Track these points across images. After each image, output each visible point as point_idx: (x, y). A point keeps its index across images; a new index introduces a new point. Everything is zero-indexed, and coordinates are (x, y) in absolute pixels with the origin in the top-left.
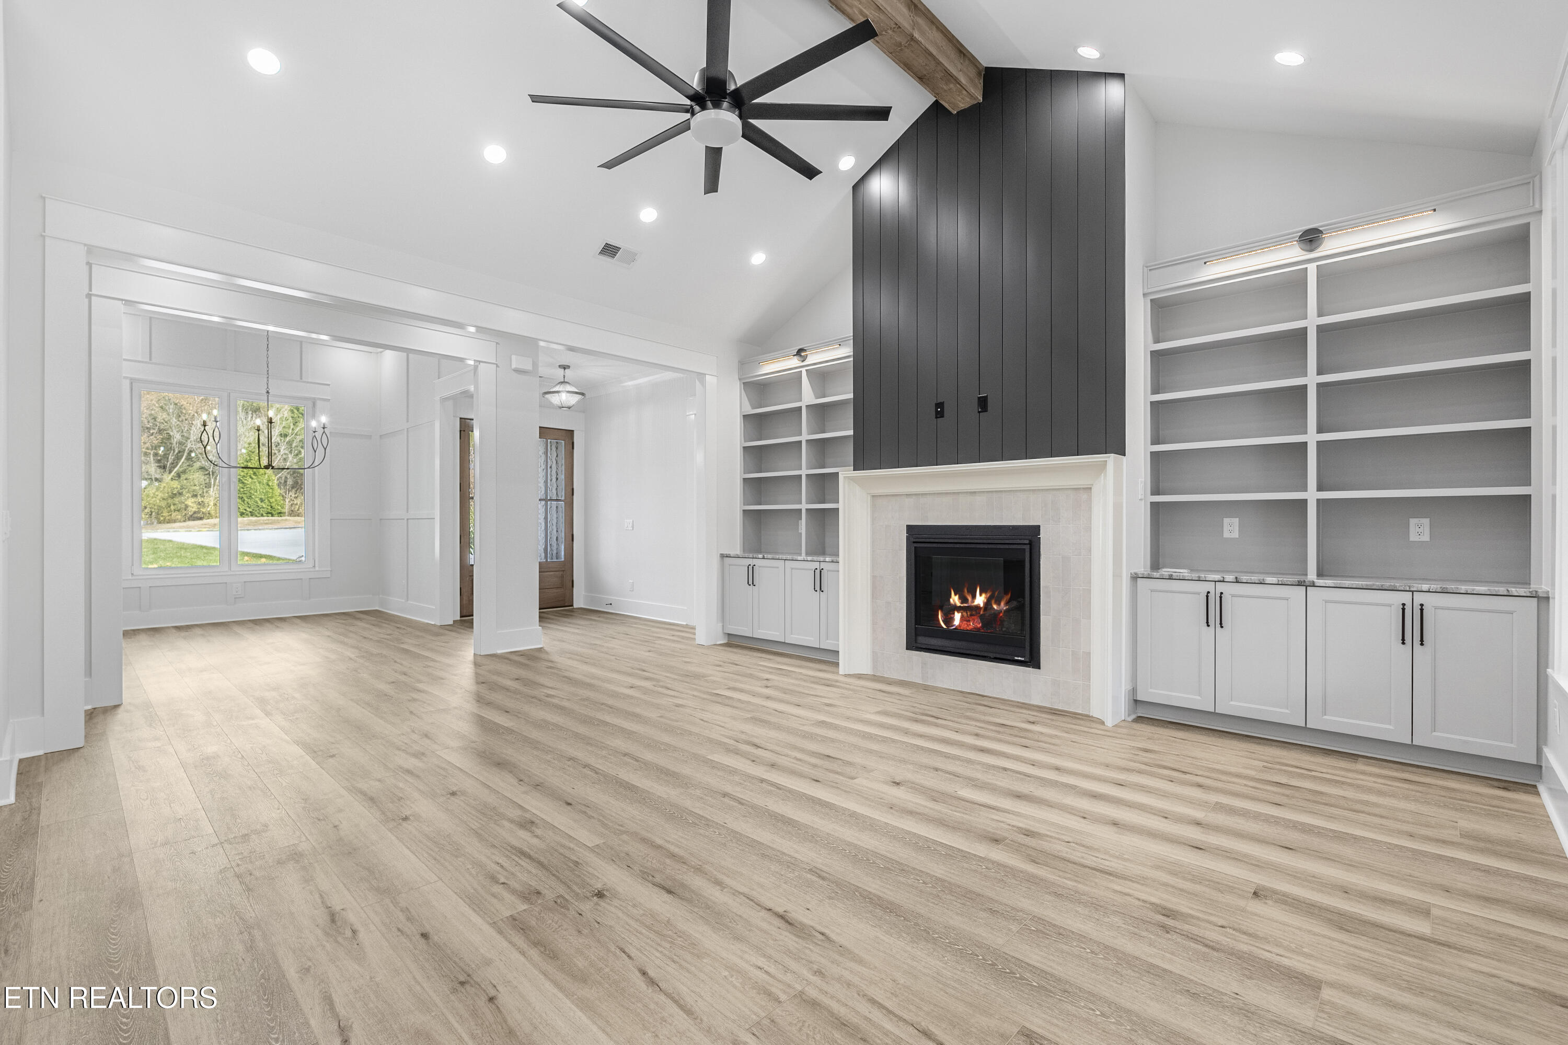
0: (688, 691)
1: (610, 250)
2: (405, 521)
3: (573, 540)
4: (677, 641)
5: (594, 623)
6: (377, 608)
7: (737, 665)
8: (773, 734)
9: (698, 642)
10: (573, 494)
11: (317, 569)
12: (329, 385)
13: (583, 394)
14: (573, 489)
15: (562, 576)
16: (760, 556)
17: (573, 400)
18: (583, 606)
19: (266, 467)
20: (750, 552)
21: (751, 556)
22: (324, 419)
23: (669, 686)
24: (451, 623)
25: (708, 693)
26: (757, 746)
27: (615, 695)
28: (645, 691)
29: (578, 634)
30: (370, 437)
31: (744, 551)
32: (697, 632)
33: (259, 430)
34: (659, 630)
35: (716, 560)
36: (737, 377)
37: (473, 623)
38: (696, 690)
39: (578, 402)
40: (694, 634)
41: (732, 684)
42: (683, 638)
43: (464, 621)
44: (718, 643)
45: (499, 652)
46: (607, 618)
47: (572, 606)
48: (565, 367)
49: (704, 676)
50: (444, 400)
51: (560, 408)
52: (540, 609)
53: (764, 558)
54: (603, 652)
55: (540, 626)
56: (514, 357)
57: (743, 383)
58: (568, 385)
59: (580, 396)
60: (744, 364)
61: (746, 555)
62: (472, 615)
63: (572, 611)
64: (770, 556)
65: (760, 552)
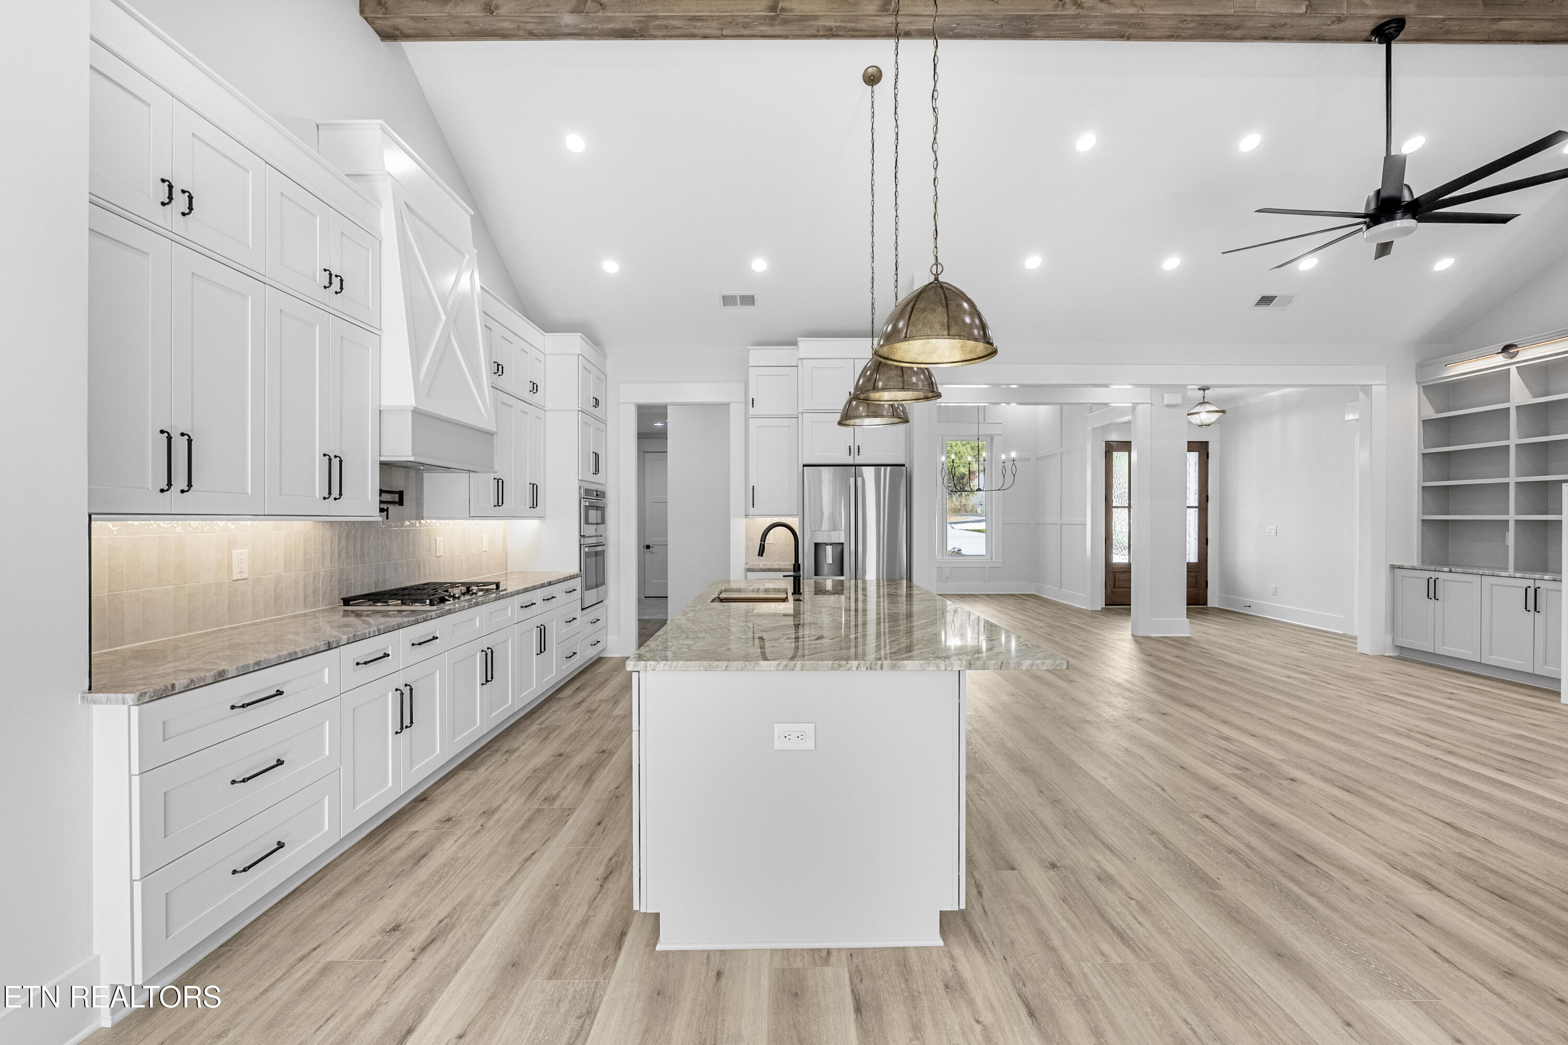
0: (1353, 689)
1: (1266, 300)
2: (1059, 525)
3: (1207, 544)
4: (1333, 647)
5: (1233, 622)
6: (1034, 593)
7: (1411, 676)
8: (1451, 732)
9: (1360, 650)
10: (1207, 501)
11: (994, 560)
12: (1001, 423)
13: (1223, 412)
14: (1207, 497)
15: (1196, 577)
16: (1446, 569)
17: (1214, 417)
18: (1216, 606)
19: (977, 490)
20: (1432, 564)
21: (1433, 568)
22: (1013, 455)
23: (1329, 681)
24: (1100, 609)
25: (1375, 693)
26: (1433, 738)
27: (1275, 681)
28: (1305, 682)
29: (1220, 630)
30: (1029, 460)
31: (1423, 563)
32: (1359, 641)
33: (969, 464)
34: (1307, 635)
35: (1384, 572)
36: (1414, 380)
37: (1130, 610)
38: (1360, 688)
39: (1218, 419)
40: (1356, 643)
41: (1404, 691)
42: (1342, 645)
43: (1109, 608)
44: (1386, 654)
45: (1153, 635)
46: (1246, 619)
47: (1206, 604)
48: (1204, 389)
49: (1369, 680)
50: (1094, 430)
51: (1200, 426)
52: (1187, 605)
53: (1451, 571)
54: (1251, 647)
55: (1187, 618)
56: (1165, 395)
57: (1423, 387)
58: (1207, 405)
59: (1221, 414)
60: (1422, 367)
61: (1426, 567)
62: (1130, 605)
63: (1207, 609)
64: (1459, 570)
65: (1447, 565)
